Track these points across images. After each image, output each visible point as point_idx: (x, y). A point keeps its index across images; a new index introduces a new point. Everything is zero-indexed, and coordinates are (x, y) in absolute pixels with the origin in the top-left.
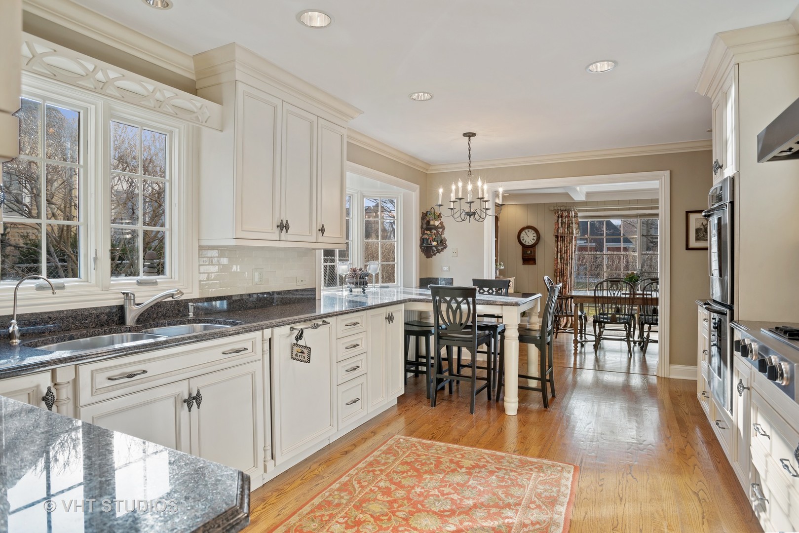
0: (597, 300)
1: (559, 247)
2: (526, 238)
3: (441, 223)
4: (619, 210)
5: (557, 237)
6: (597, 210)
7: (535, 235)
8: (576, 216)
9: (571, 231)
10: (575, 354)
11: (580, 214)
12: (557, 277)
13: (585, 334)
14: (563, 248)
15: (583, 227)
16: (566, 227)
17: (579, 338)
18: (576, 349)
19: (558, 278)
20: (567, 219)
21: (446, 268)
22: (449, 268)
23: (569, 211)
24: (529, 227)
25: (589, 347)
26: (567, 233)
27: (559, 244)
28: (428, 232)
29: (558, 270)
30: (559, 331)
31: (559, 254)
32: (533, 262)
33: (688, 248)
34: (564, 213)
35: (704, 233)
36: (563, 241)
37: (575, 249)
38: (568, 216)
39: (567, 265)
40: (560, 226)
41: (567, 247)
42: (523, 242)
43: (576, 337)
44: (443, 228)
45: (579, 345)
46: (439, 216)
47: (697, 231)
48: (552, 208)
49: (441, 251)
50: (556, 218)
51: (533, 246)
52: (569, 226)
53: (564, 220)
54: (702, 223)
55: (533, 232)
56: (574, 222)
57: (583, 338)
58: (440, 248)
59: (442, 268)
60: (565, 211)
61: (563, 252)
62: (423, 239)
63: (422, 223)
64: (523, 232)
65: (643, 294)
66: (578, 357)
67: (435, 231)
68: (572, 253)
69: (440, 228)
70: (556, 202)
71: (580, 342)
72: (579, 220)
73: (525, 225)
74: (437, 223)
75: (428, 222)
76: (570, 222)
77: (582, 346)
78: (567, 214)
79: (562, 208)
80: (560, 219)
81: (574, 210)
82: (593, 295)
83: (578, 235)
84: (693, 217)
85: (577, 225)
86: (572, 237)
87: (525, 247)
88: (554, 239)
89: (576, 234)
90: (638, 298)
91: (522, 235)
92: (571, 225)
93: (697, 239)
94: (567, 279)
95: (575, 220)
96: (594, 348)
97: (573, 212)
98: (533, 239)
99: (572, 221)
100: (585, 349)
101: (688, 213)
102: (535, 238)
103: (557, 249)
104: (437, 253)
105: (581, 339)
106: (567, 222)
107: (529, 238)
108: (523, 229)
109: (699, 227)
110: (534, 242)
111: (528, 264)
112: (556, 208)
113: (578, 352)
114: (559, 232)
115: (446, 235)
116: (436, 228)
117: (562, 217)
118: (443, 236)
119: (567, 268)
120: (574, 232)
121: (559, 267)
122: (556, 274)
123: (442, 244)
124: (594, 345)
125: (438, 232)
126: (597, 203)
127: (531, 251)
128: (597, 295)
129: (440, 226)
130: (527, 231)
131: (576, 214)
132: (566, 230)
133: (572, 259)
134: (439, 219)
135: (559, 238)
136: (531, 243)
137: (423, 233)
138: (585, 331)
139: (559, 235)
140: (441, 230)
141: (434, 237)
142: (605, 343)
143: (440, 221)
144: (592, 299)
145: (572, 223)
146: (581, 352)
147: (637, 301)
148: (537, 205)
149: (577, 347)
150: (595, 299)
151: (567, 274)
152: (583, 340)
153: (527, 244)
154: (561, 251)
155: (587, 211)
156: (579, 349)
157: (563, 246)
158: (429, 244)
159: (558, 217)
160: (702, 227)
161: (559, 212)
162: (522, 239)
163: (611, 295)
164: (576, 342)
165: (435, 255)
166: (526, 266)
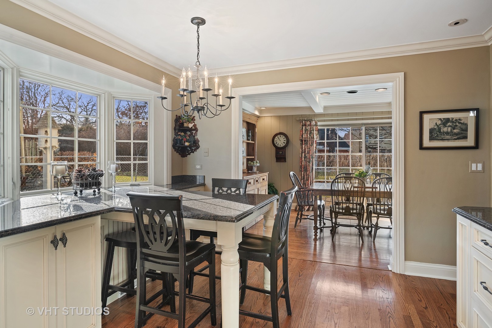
0: (333, 193)
1: (303, 148)
2: (278, 142)
3: (195, 125)
4: (348, 120)
5: (302, 141)
6: (332, 120)
7: (285, 139)
8: (316, 125)
9: (312, 137)
10: (315, 240)
11: (319, 123)
12: (302, 171)
13: (323, 219)
14: (307, 149)
15: (321, 132)
16: (309, 133)
17: (318, 225)
18: (316, 235)
19: (303, 173)
20: (309, 127)
21: (198, 167)
22: (201, 166)
23: (310, 121)
24: (281, 134)
25: (327, 232)
26: (309, 138)
27: (303, 146)
28: (183, 134)
29: (303, 166)
30: (303, 217)
31: (303, 154)
32: (284, 160)
33: (422, 148)
34: (307, 123)
35: (438, 133)
36: (306, 144)
37: (315, 150)
38: (310, 125)
39: (310, 163)
40: (304, 132)
41: (309, 148)
42: (277, 145)
43: (316, 223)
44: (196, 130)
45: (319, 231)
46: (193, 119)
47: (431, 131)
48: (298, 119)
49: (194, 151)
50: (301, 127)
51: (284, 148)
52: (311, 133)
53: (307, 128)
54: (436, 123)
55: (284, 137)
56: (314, 129)
57: (322, 224)
58: (193, 148)
59: (195, 167)
60: (308, 121)
61: (306, 152)
62: (177, 140)
63: (176, 125)
64: (277, 137)
65: (372, 188)
66: (318, 243)
67: (190, 133)
68: (313, 153)
69: (194, 130)
70: (301, 114)
71: (319, 228)
72: (319, 128)
73: (278, 132)
74: (191, 126)
75: (183, 124)
76: (312, 129)
77: (321, 231)
78: (309, 123)
79: (305, 119)
80: (304, 127)
81: (315, 120)
82: (330, 188)
83: (317, 139)
84: (426, 117)
85: (317, 132)
86: (313, 141)
87: (278, 149)
88: (299, 142)
89: (316, 138)
90: (368, 192)
91: (275, 140)
92: (312, 132)
93: (431, 138)
94: (309, 173)
95: (315, 128)
96: (331, 233)
97: (314, 122)
98: (284, 143)
99: (313, 128)
100: (323, 234)
101: (422, 113)
102: (285, 142)
103: (302, 150)
104: (191, 153)
105: (320, 225)
106: (309, 129)
107: (281, 142)
108: (276, 135)
109: (432, 127)
110: (284, 144)
111: (280, 161)
112: (301, 119)
113: (318, 237)
114: (304, 137)
115: (199, 136)
116: (190, 130)
117: (305, 125)
118: (196, 137)
119: (309, 165)
120: (315, 137)
121: (303, 164)
122: (301, 170)
123: (195, 145)
124: (331, 230)
125: (192, 134)
126: (332, 115)
127: (282, 152)
128: (333, 189)
129: (193, 128)
130: (279, 136)
131: (316, 123)
132: (309, 135)
133: (313, 158)
134: (192, 122)
135: (303, 141)
136: (282, 146)
137: (176, 134)
138: (323, 217)
139: (303, 139)
140: (194, 132)
141: (188, 138)
142: (340, 229)
143: (194, 124)
144: (329, 192)
145: (313, 130)
146: (320, 238)
147: (367, 194)
148: (287, 117)
149: (317, 233)
150: (332, 193)
151: (309, 169)
152: (322, 226)
153: (279, 146)
154: (305, 152)
155: (324, 121)
156: (318, 234)
157: (307, 148)
158: (183, 145)
159: (303, 125)
160: (436, 127)
161: (304, 122)
162: (275, 142)
163: (345, 189)
164: (316, 228)
165: (189, 154)
166: (279, 163)
